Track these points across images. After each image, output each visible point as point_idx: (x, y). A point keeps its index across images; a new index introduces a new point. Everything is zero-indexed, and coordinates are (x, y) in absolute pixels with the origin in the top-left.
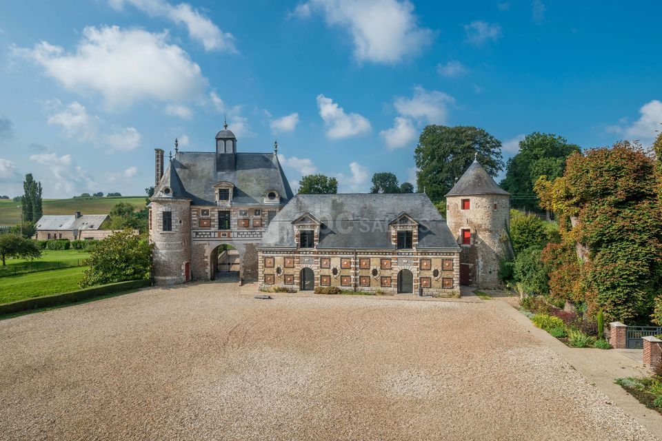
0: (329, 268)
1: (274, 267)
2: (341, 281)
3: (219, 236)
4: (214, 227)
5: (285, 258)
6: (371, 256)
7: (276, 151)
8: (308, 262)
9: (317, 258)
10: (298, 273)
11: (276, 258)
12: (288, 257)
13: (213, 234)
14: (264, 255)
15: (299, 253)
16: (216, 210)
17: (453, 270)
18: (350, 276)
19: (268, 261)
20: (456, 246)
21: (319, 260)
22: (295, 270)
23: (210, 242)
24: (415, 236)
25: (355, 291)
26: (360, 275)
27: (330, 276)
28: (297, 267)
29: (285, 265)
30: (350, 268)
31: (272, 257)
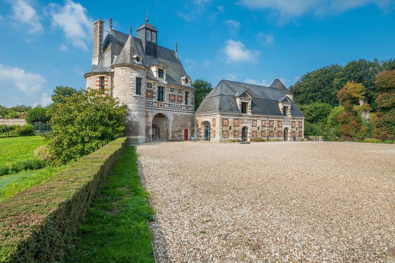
0: (256, 127)
1: (228, 126)
2: (262, 134)
3: (158, 107)
4: (155, 98)
5: (234, 119)
6: (274, 119)
7: (177, 50)
8: (246, 123)
9: (250, 120)
10: (241, 130)
11: (229, 119)
12: (236, 119)
13: (154, 103)
14: (222, 117)
15: (242, 116)
16: (157, 85)
17: (302, 128)
18: (265, 131)
19: (225, 121)
20: (303, 115)
21: (252, 121)
22: (239, 128)
23: (153, 110)
24: (289, 109)
25: (268, 139)
26: (270, 130)
27: (256, 131)
28: (240, 126)
29: (234, 124)
30: (265, 127)
31: (227, 119)
